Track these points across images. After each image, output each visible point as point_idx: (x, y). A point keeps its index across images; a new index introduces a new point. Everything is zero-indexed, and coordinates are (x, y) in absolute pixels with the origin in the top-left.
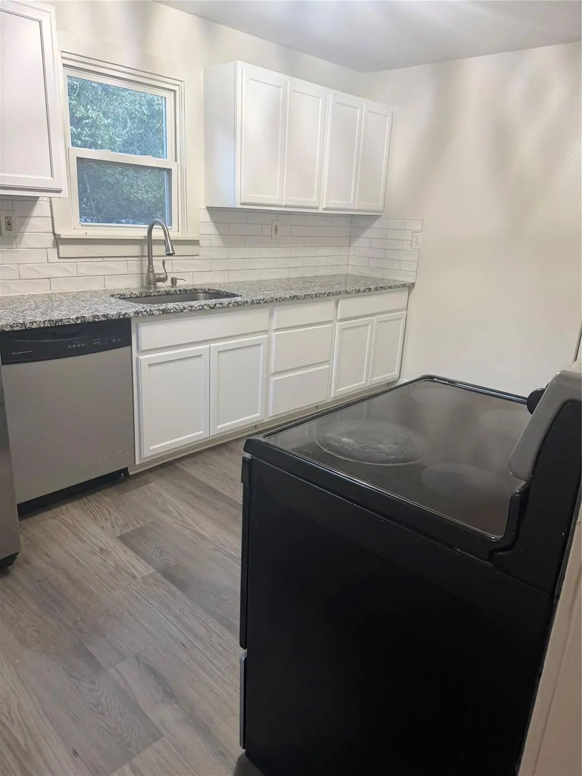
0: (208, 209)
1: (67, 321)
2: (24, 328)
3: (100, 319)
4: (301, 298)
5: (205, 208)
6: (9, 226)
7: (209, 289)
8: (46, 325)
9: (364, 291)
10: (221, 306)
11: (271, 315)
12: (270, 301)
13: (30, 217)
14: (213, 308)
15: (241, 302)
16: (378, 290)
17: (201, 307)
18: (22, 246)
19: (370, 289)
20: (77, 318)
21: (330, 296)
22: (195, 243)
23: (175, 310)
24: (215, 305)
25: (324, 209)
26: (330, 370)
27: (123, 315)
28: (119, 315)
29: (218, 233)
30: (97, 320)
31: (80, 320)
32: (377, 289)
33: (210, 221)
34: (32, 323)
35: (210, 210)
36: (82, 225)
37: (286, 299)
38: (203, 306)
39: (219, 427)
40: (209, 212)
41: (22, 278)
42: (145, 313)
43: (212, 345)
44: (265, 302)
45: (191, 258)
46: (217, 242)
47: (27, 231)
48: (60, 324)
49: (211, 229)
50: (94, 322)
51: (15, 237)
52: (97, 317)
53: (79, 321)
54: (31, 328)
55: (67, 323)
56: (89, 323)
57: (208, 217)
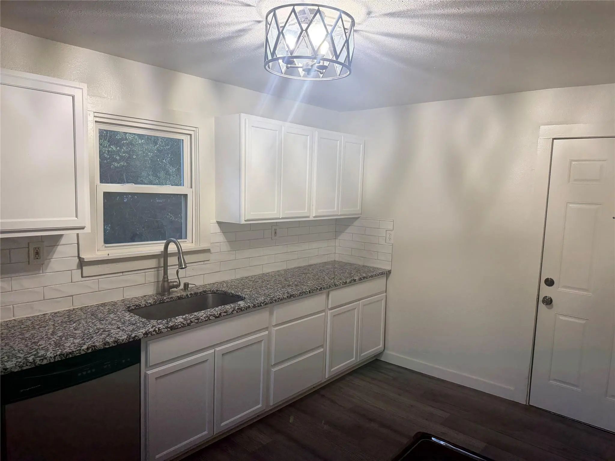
0: (217, 223)
1: (78, 352)
2: (33, 366)
3: (111, 346)
4: (297, 296)
5: (216, 222)
6: (37, 255)
7: (217, 290)
8: (56, 360)
9: (350, 282)
10: (225, 314)
11: (271, 313)
12: (270, 302)
13: (58, 245)
14: (218, 317)
15: (244, 308)
16: (361, 280)
17: (207, 319)
18: (48, 271)
19: (355, 280)
20: (88, 349)
21: (321, 290)
22: (207, 251)
23: (182, 325)
24: (220, 314)
25: (314, 217)
26: (324, 353)
27: (133, 338)
28: (129, 339)
29: (226, 241)
30: (107, 347)
31: (91, 349)
33: (220, 232)
34: (43, 360)
35: (219, 223)
36: (106, 247)
37: (284, 299)
38: (209, 317)
39: (223, 424)
40: (219, 226)
41: (46, 298)
42: (154, 333)
43: (217, 349)
44: (266, 304)
45: (203, 263)
46: (225, 247)
47: (53, 258)
48: (71, 356)
49: (220, 238)
50: (105, 349)
51: (42, 264)
52: (107, 344)
53: (90, 351)
54: (41, 365)
55: (78, 354)
56: (100, 351)
57: (217, 229)
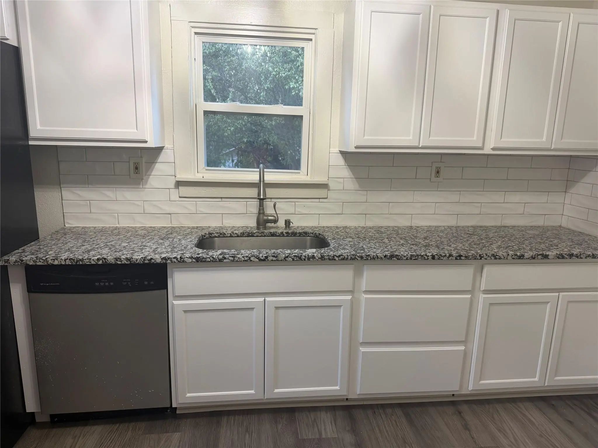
0: (341, 153)
1: (88, 261)
2: (46, 264)
3: (123, 263)
5: (339, 152)
6: (137, 170)
8: (67, 263)
9: (533, 258)
10: (274, 259)
11: (358, 274)
13: (156, 163)
14: (264, 260)
16: (563, 257)
18: (147, 187)
19: (546, 257)
20: (98, 259)
21: (460, 259)
22: (324, 186)
27: (149, 260)
28: (144, 260)
29: (354, 177)
30: (119, 263)
31: (101, 261)
32: (561, 257)
33: (344, 165)
34: (54, 260)
35: (342, 153)
36: (207, 170)
38: (250, 258)
39: (276, 391)
40: (342, 155)
41: (146, 212)
43: (268, 299)
44: (343, 259)
45: (318, 200)
46: (351, 184)
47: (152, 174)
48: (81, 263)
49: (345, 172)
50: (116, 264)
51: (142, 179)
52: (119, 260)
53: (100, 262)
54: (53, 265)
55: (88, 263)
56: (111, 265)
57: (341, 161)
